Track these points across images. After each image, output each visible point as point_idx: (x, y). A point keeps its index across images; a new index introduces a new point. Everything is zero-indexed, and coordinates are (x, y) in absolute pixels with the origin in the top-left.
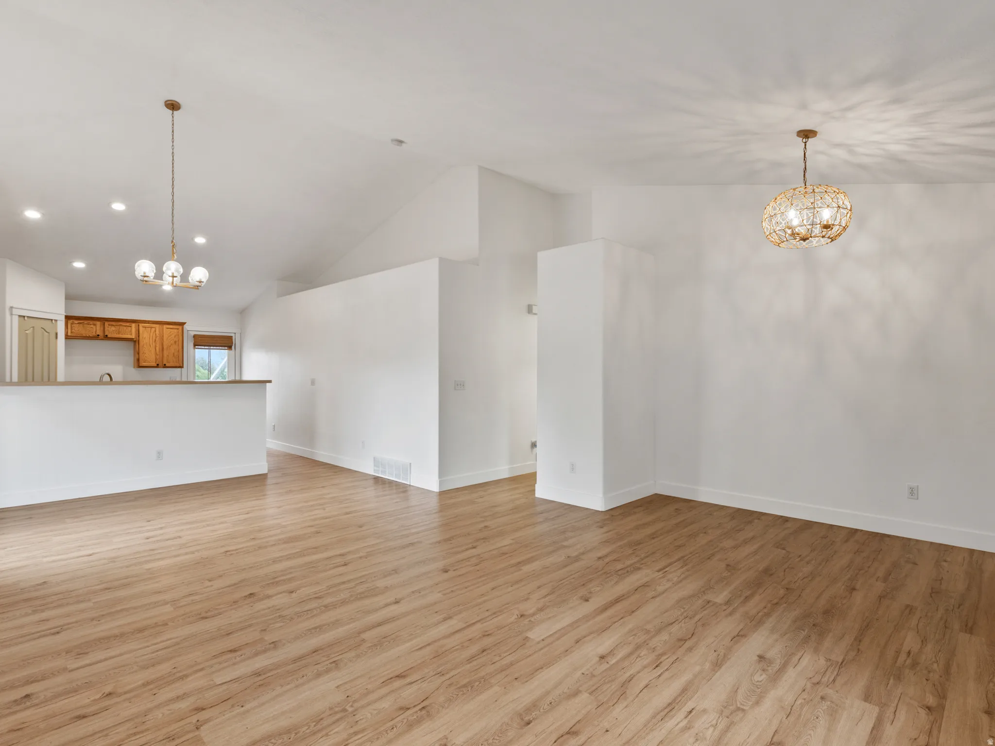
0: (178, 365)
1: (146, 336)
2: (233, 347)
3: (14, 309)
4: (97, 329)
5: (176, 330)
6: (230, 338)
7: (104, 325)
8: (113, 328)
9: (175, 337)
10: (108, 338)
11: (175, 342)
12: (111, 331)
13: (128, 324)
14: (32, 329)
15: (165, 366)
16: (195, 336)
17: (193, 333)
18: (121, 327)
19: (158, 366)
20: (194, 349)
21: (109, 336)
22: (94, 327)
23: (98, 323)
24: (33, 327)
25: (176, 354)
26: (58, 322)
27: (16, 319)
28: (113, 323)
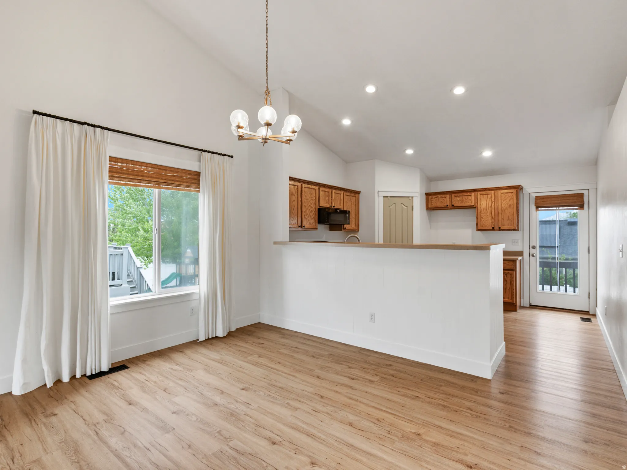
0: (512, 227)
1: (484, 203)
2: (586, 206)
3: (380, 193)
4: (447, 200)
5: (510, 194)
6: (581, 196)
7: (452, 196)
8: (458, 199)
9: (510, 200)
10: (455, 207)
11: (510, 206)
12: (457, 201)
13: (468, 194)
14: (394, 204)
15: (500, 229)
16: (537, 198)
17: (534, 195)
18: (463, 197)
19: (493, 229)
20: (536, 211)
21: (455, 205)
22: (445, 199)
23: (448, 196)
24: (395, 203)
25: (510, 217)
26: (414, 198)
27: (382, 199)
28: (458, 195)
